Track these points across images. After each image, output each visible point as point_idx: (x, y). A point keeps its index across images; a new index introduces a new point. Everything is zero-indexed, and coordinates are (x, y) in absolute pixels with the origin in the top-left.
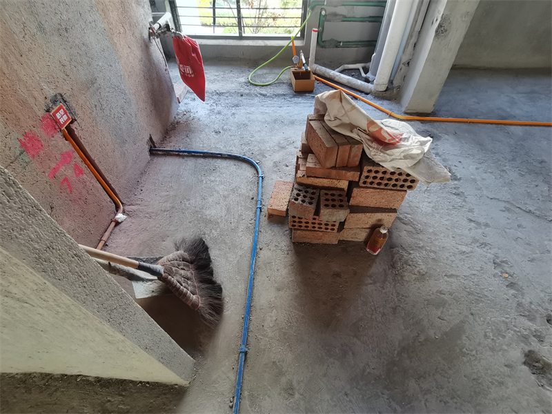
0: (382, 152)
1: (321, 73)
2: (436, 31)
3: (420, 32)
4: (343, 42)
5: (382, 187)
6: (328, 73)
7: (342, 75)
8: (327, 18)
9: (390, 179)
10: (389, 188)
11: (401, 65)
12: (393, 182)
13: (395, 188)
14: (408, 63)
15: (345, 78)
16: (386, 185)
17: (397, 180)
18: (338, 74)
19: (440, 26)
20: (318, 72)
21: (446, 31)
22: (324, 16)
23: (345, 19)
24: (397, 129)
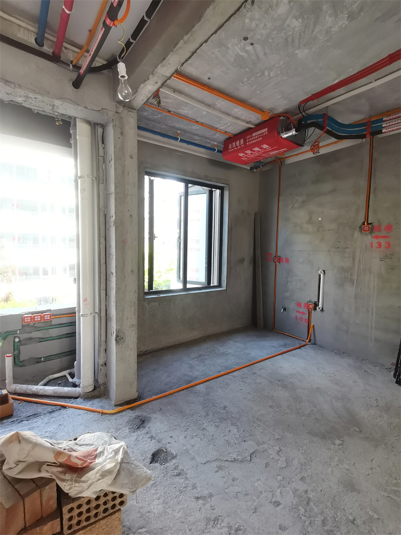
0: (76, 481)
1: (22, 392)
2: (116, 340)
3: (106, 341)
4: (44, 358)
5: (92, 520)
6: (31, 390)
7: (47, 388)
8: (22, 342)
9: (97, 507)
10: (100, 517)
11: (100, 367)
12: (102, 508)
13: (107, 514)
14: (105, 364)
15: (50, 389)
16: (96, 515)
17: (105, 503)
18: (42, 387)
19: (117, 336)
20: (19, 391)
21: (123, 338)
22: (18, 342)
23: (42, 340)
24: (92, 445)
